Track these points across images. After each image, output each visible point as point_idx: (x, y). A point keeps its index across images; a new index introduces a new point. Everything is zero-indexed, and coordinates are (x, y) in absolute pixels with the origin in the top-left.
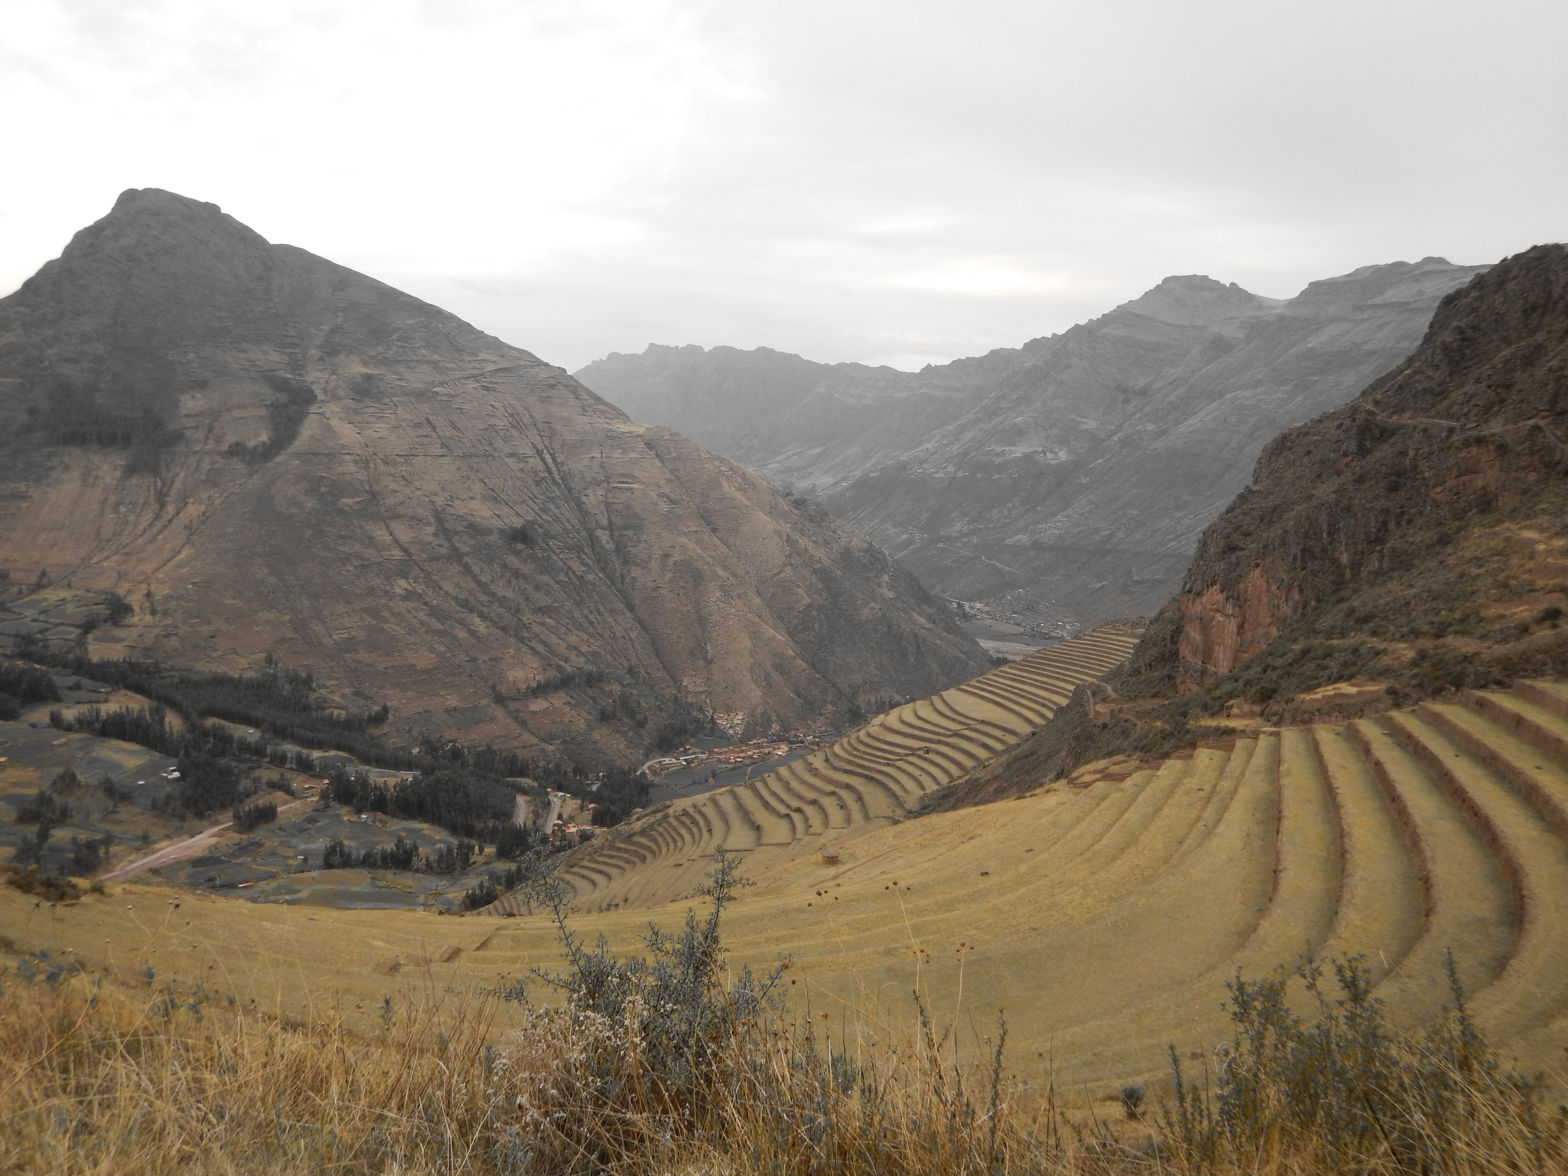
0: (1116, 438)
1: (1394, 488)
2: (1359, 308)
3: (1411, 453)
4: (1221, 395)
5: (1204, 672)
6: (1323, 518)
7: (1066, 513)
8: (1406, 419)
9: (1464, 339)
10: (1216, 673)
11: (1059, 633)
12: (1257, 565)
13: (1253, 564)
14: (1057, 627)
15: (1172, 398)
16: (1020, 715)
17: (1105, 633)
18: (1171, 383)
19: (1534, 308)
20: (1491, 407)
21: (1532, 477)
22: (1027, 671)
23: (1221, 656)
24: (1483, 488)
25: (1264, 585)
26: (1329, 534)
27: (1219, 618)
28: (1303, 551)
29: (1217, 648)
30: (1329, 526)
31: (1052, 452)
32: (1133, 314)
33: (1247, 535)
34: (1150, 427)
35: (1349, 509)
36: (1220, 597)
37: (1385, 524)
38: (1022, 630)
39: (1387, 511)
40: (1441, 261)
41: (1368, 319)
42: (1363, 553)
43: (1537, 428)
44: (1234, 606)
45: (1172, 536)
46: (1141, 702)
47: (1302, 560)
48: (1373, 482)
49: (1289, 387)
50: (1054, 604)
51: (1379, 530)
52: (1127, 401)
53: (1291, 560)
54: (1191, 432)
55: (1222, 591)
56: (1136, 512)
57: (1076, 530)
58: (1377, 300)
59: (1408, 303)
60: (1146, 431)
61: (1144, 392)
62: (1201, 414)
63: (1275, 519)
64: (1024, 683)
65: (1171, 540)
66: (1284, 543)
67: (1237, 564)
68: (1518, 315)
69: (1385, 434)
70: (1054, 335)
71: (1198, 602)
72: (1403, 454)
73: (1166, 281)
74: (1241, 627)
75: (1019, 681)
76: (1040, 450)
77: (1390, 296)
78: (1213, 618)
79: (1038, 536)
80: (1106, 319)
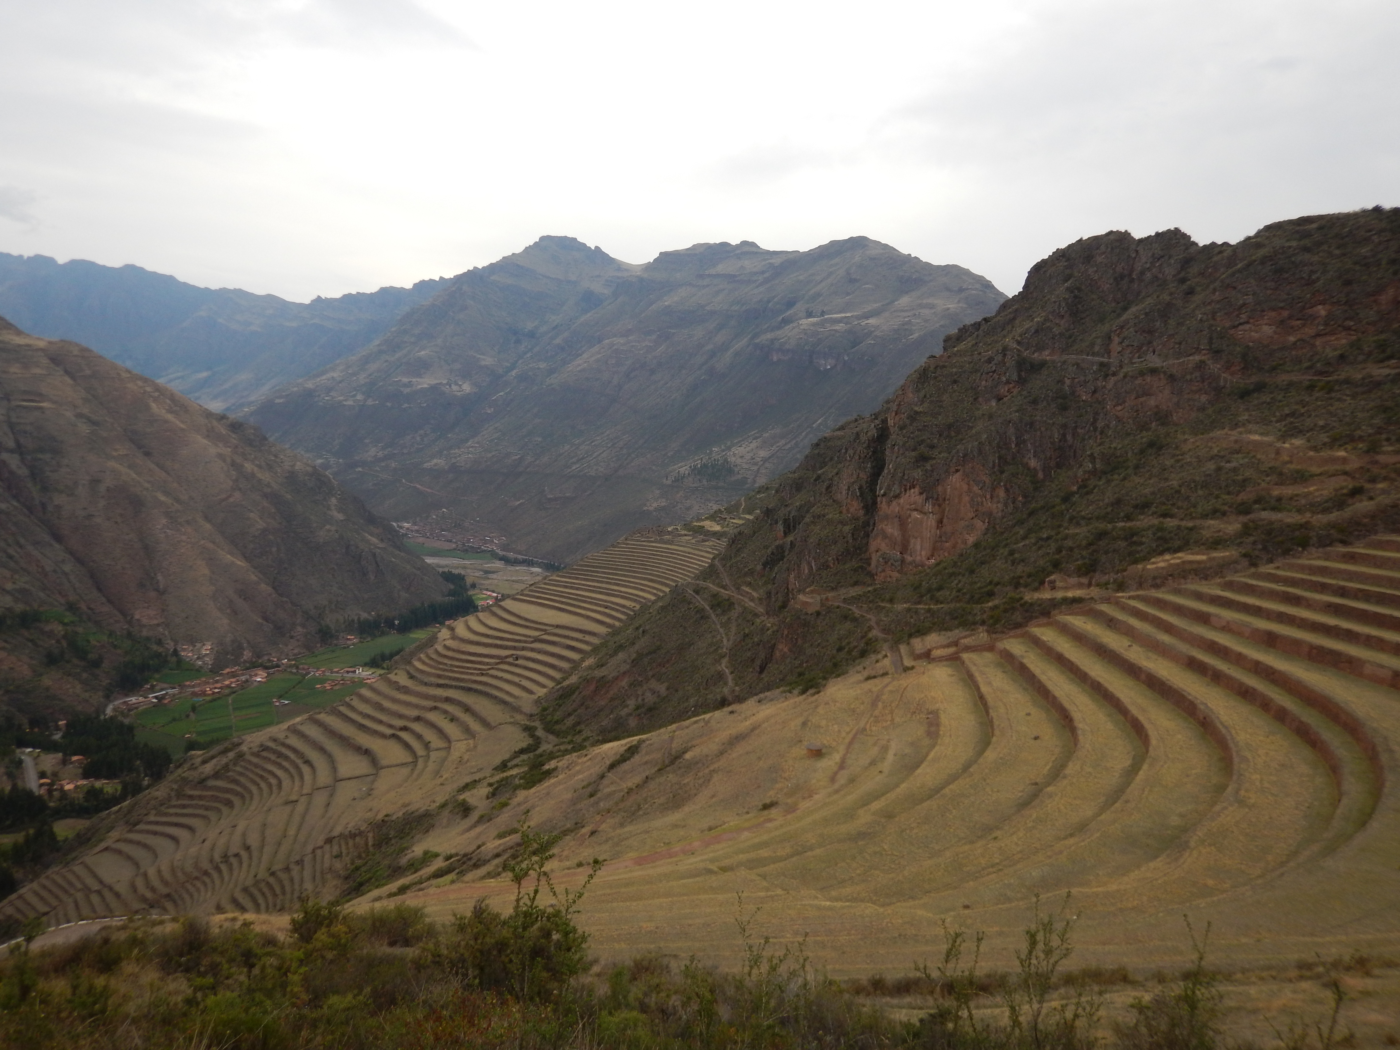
0: (514, 373)
2: (701, 276)
4: (600, 341)
7: (476, 439)
11: (488, 547)
14: (486, 542)
15: (558, 341)
18: (554, 328)
21: (1204, 398)
24: (1156, 406)
31: (456, 384)
32: (517, 265)
34: (542, 365)
38: (454, 546)
40: (753, 245)
41: (708, 286)
45: (574, 460)
49: (654, 337)
50: (478, 522)
52: (518, 342)
54: (580, 371)
56: (540, 439)
57: (489, 455)
58: (713, 271)
59: (735, 276)
60: (539, 368)
61: (532, 335)
62: (585, 356)
65: (574, 463)
70: (442, 278)
73: (542, 239)
76: (445, 382)
77: (721, 268)
79: (453, 461)
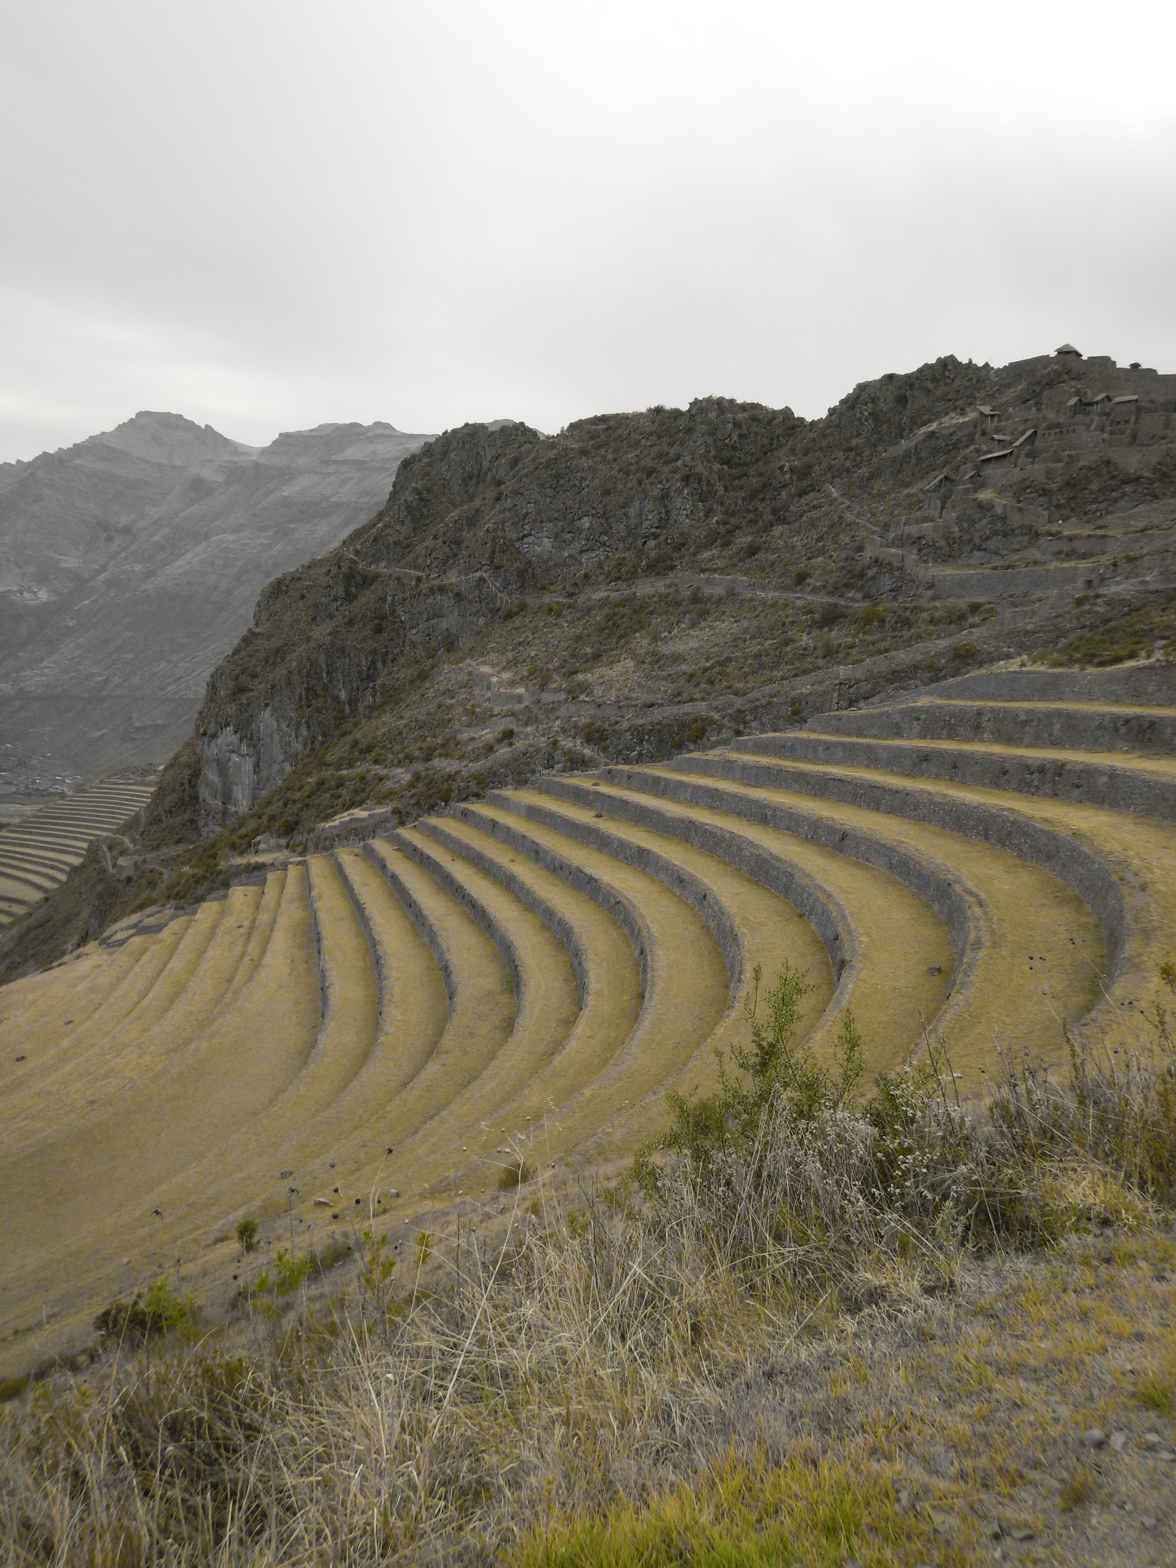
0: (102, 577)
1: (378, 630)
2: (326, 463)
3: (389, 599)
4: (207, 537)
5: (225, 813)
6: (322, 658)
7: (53, 658)
8: (381, 568)
9: (421, 500)
10: (236, 813)
11: (59, 788)
12: (267, 705)
13: (262, 704)
14: (56, 782)
15: (157, 538)
16: (26, 882)
17: (115, 783)
18: (154, 523)
19: (470, 478)
20: (448, 561)
21: (482, 621)
22: (30, 833)
23: (240, 796)
24: (447, 630)
25: (275, 724)
26: (328, 673)
27: (235, 758)
28: (308, 690)
29: (235, 788)
30: (328, 666)
31: (30, 591)
32: (108, 447)
33: (254, 676)
34: (138, 568)
35: (342, 650)
36: (234, 738)
37: (373, 662)
38: (14, 789)
39: (374, 652)
40: (388, 426)
41: (334, 473)
42: (358, 689)
43: (482, 579)
44: (249, 746)
45: (170, 680)
46: (164, 850)
47: (307, 699)
48: (361, 625)
49: (270, 533)
50: (49, 758)
51: (369, 669)
52: (109, 539)
53: (297, 698)
54: (180, 574)
55: (236, 732)
56: (131, 656)
57: (67, 677)
58: (339, 457)
59: (364, 462)
60: (133, 571)
61: (127, 530)
62: (188, 556)
63: (279, 660)
64: (27, 846)
65: (169, 684)
66: (289, 683)
67: (248, 705)
68: (460, 482)
69: (367, 581)
70: (18, 461)
71: (213, 744)
72: (383, 599)
73: (140, 415)
74: (257, 765)
75: (21, 845)
76: (15, 589)
77: (349, 453)
78: (229, 759)
79: (22, 685)
80: (78, 450)
